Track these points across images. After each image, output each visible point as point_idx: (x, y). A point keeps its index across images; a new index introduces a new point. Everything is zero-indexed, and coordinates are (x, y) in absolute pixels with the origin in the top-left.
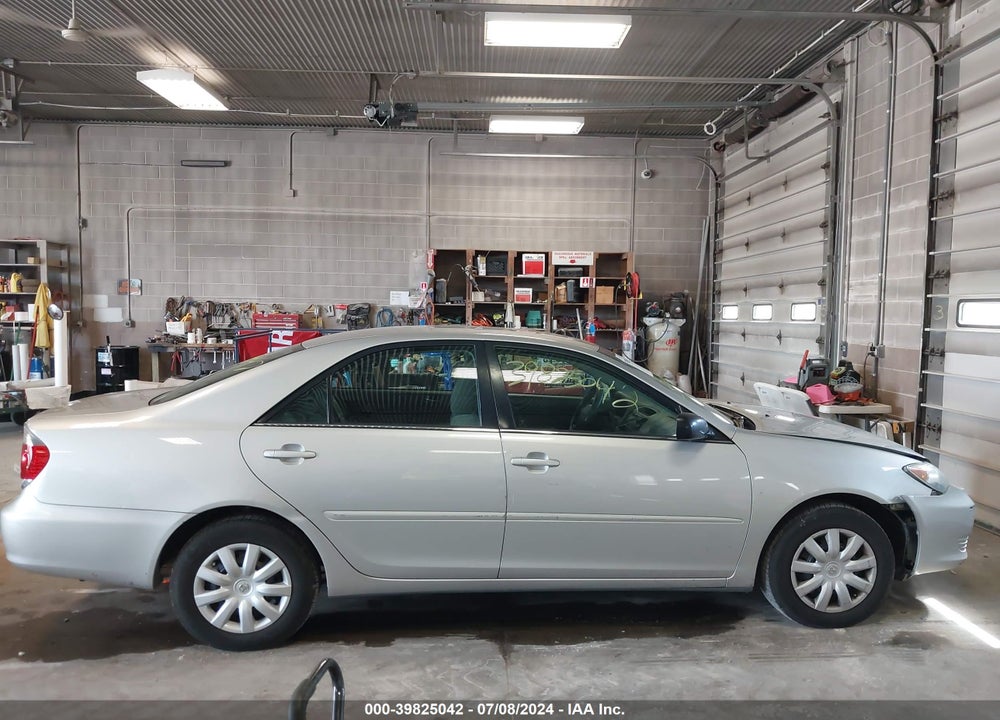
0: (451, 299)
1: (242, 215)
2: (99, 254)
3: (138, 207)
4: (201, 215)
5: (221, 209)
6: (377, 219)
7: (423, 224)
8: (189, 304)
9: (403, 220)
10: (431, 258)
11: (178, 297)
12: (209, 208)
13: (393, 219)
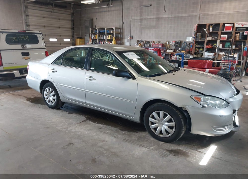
0: (202, 39)
1: (153, 18)
2: (126, 30)
3: (133, 18)
4: (145, 19)
5: (149, 17)
6: (185, 17)
7: (198, 17)
8: (141, 41)
9: (192, 16)
10: (196, 27)
11: (139, 39)
12: (147, 17)
13: (189, 16)
